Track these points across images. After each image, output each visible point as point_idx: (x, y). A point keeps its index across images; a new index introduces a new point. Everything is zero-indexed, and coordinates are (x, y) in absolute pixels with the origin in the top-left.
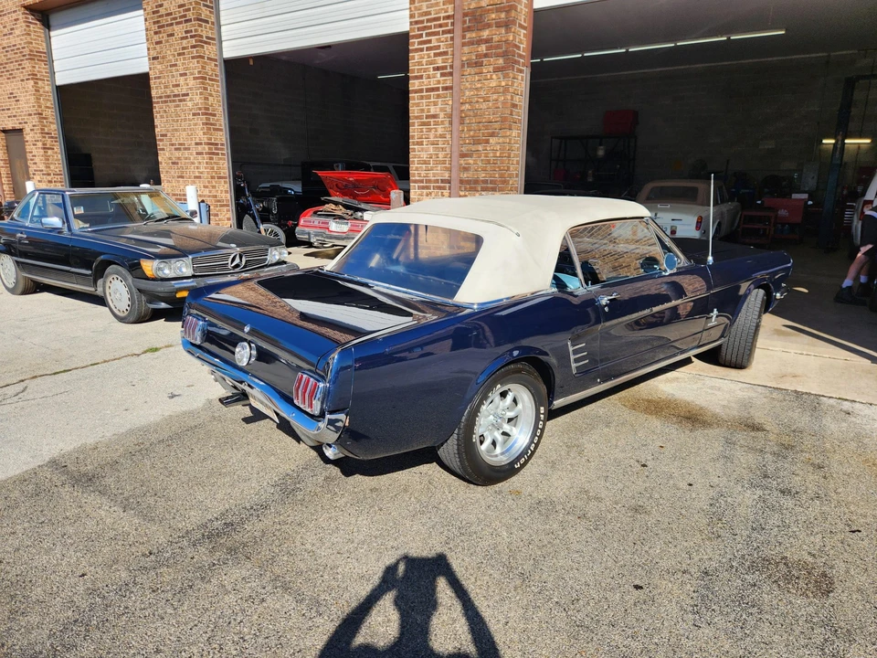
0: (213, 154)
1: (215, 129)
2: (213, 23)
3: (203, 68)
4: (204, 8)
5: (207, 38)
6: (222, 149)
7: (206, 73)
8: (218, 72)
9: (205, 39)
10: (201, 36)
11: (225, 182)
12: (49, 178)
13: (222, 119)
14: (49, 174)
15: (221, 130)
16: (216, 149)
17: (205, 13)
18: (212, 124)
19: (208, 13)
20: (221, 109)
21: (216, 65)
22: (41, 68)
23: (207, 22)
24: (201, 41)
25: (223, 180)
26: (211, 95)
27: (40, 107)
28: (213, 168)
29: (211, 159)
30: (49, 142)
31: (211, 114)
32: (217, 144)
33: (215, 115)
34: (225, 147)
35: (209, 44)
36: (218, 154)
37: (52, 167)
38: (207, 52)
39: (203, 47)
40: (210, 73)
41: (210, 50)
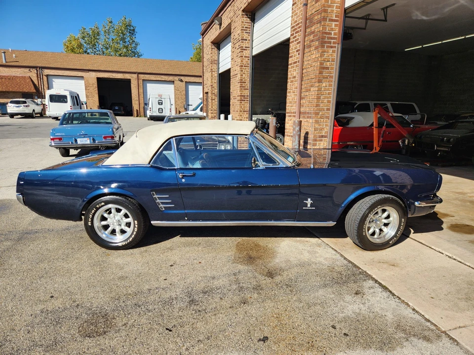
0: (243, 100)
1: (244, 89)
2: (249, 40)
3: (242, 61)
4: (245, 34)
5: (245, 47)
6: (247, 98)
7: (243, 64)
8: (249, 62)
9: (244, 48)
10: (243, 47)
11: (247, 114)
12: (212, 112)
13: (248, 85)
14: (212, 110)
15: (247, 89)
16: (244, 98)
17: (246, 36)
18: (243, 87)
19: (247, 36)
20: (249, 79)
21: (248, 59)
22: (215, 67)
23: (246, 40)
24: (242, 49)
25: (246, 113)
26: (244, 73)
27: (212, 83)
28: (241, 107)
29: (241, 103)
30: (214, 97)
31: (243, 82)
32: (245, 96)
33: (245, 82)
34: (249, 97)
35: (246, 50)
36: (245, 100)
37: (214, 107)
38: (245, 54)
39: (243, 52)
40: (245, 63)
41: (247, 53)
